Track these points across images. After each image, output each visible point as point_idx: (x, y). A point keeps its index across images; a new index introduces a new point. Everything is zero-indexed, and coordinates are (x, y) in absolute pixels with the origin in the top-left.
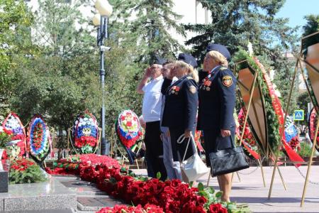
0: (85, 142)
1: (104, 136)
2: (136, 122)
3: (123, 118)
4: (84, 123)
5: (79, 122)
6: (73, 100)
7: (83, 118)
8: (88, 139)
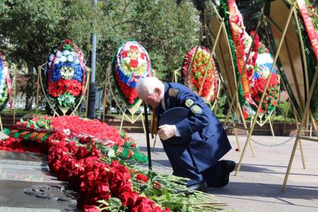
0: (64, 89)
1: (93, 80)
2: (145, 61)
3: (125, 54)
4: (63, 59)
5: (55, 56)
6: (47, 21)
7: (62, 50)
8: (68, 84)
